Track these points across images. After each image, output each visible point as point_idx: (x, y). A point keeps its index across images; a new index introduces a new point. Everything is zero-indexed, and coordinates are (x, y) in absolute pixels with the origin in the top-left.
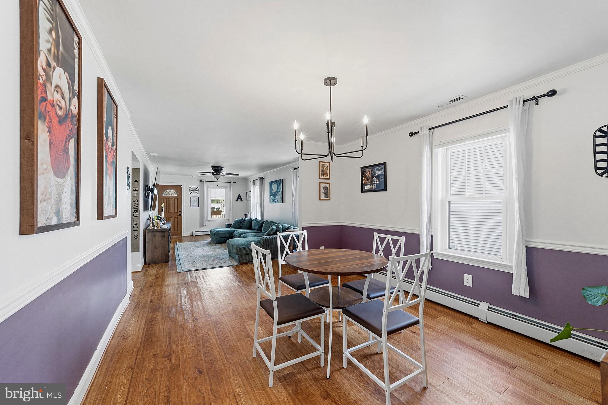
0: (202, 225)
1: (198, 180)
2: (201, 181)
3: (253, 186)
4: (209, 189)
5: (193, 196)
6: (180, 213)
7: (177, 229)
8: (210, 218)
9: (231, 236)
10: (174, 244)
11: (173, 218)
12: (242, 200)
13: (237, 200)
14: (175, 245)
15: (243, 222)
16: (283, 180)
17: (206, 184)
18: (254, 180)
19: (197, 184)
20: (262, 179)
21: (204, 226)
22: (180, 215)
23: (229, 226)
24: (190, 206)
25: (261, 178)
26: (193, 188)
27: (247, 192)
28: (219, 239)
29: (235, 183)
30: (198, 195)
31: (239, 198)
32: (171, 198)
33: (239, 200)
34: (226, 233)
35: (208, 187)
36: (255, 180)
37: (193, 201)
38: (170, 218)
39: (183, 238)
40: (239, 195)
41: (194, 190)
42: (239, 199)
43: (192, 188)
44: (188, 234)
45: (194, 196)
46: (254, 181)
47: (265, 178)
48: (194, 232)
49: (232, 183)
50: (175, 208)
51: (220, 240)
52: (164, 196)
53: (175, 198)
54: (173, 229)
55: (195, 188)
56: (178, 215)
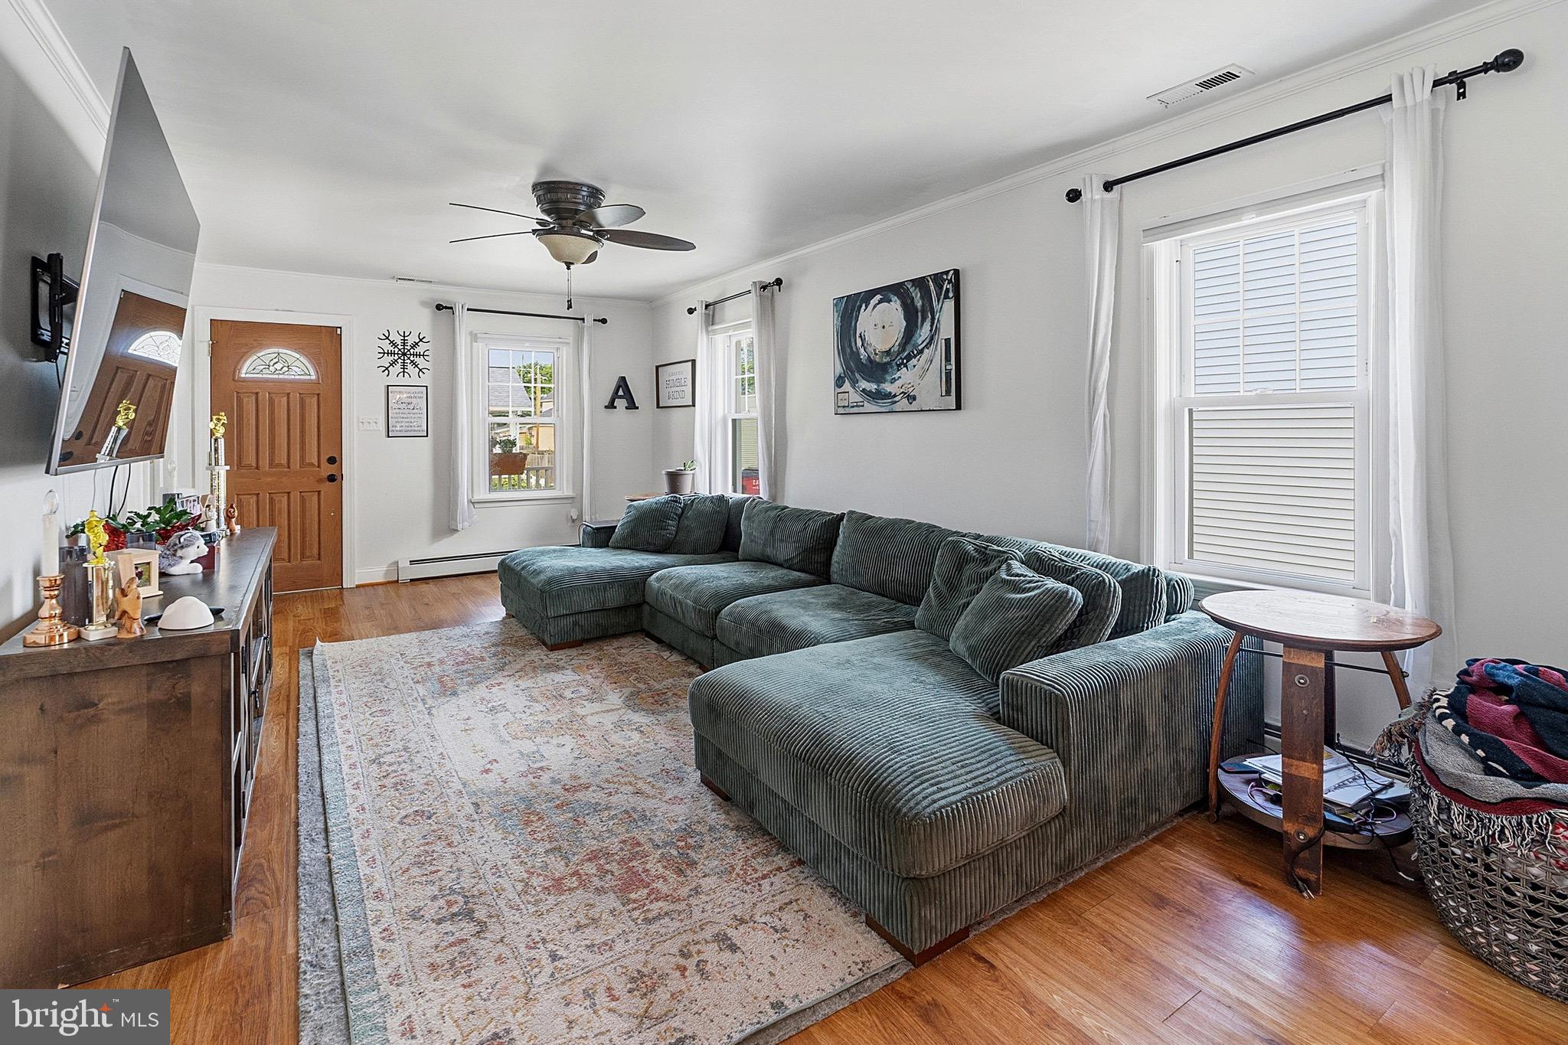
0: (445, 524)
1: (424, 304)
2: (439, 307)
3: (708, 332)
4: (479, 346)
5: (402, 381)
6: (330, 469)
7: (315, 551)
8: (483, 494)
9: (634, 600)
10: (293, 658)
11: (296, 496)
12: (632, 405)
13: (611, 406)
14: (304, 666)
15: (680, 516)
16: (957, 272)
17: (466, 323)
18: (711, 301)
19: (419, 323)
20: (772, 287)
21: (457, 530)
22: (332, 478)
23: (601, 537)
24: (384, 433)
25: (764, 288)
26: (398, 340)
27: (657, 368)
28: (563, 622)
29: (604, 321)
30: (426, 379)
31: (621, 393)
32: (282, 389)
33: (621, 403)
34: (605, 587)
35: (474, 337)
36: (716, 303)
37: (396, 406)
38: (276, 498)
39: (345, 592)
40: (623, 379)
41: (403, 353)
42: (621, 397)
43: (394, 345)
44: (376, 573)
45: (406, 380)
46: (711, 310)
47: (790, 286)
48: (404, 564)
49: (589, 321)
50: (303, 443)
51: (575, 624)
52: (244, 380)
53: (303, 392)
54: (297, 550)
55: (411, 340)
56: (320, 481)
